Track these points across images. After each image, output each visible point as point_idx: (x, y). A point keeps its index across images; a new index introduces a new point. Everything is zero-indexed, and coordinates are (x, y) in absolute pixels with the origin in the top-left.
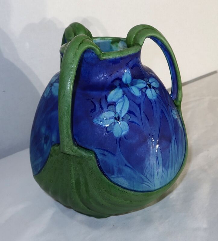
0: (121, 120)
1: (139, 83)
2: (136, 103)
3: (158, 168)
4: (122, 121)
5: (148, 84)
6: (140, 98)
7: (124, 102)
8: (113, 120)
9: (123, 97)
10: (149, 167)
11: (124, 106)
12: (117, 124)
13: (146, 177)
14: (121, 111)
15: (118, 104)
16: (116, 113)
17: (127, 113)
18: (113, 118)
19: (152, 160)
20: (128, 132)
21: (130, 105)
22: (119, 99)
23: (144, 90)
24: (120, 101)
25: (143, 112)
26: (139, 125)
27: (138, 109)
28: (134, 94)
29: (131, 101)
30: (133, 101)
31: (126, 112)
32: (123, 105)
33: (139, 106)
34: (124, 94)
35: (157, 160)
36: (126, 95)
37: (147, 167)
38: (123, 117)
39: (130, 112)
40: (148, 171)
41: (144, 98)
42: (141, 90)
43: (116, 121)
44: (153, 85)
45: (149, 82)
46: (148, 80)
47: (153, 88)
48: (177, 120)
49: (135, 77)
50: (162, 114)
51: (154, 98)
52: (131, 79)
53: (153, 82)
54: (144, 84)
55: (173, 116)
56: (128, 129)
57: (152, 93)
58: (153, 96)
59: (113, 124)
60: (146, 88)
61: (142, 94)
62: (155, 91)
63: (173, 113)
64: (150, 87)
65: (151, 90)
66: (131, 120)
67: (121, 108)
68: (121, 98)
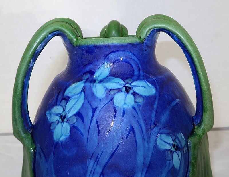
0: (65, 120)
1: (112, 82)
2: (91, 106)
4: (67, 122)
6: (100, 100)
7: (78, 100)
8: (59, 117)
9: (80, 94)
11: (76, 105)
12: (60, 124)
14: (71, 109)
15: (71, 101)
16: (64, 110)
17: (75, 115)
18: (60, 115)
20: (66, 139)
21: (83, 105)
22: (75, 95)
23: (112, 92)
24: (74, 97)
25: (96, 120)
26: (83, 136)
27: (91, 114)
28: (95, 93)
29: (86, 101)
30: (89, 102)
31: (75, 112)
32: (75, 103)
33: (94, 110)
34: (84, 90)
36: (84, 92)
38: (69, 118)
39: (79, 114)
41: (107, 102)
42: (108, 90)
43: (60, 120)
44: (136, 90)
45: (131, 84)
46: (132, 82)
47: (134, 94)
48: (167, 152)
49: (113, 75)
50: (129, 132)
51: (125, 107)
52: (107, 75)
53: (140, 87)
54: (120, 85)
55: (158, 143)
56: (69, 135)
57: (125, 100)
58: (125, 103)
59: (57, 123)
60: (119, 90)
61: (107, 96)
62: (135, 99)
63: (161, 140)
64: (127, 91)
65: (127, 95)
66: (75, 124)
67: (72, 106)
68: (78, 94)
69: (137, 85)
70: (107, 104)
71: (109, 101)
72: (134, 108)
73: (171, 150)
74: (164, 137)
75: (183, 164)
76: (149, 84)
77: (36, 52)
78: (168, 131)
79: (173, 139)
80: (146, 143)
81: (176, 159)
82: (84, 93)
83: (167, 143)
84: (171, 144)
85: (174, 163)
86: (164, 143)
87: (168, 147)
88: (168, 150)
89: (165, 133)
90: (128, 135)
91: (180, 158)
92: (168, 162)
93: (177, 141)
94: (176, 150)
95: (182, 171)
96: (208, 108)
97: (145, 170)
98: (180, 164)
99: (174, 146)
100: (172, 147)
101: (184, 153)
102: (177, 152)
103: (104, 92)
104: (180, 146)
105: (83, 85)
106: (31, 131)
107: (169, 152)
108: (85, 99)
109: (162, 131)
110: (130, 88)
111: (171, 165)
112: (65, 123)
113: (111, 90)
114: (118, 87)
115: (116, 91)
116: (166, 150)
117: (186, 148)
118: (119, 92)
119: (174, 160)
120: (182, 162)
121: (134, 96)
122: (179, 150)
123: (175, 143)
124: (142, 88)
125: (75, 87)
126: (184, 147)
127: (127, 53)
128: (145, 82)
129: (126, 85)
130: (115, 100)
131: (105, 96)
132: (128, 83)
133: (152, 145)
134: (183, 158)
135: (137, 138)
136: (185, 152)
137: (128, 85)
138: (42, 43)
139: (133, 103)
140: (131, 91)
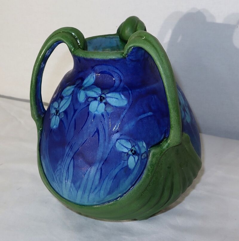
0: (58, 114)
1: (93, 91)
2: (74, 107)
3: (67, 179)
4: (58, 116)
5: (101, 97)
6: (80, 104)
7: (67, 101)
10: (59, 171)
12: (55, 116)
13: (56, 178)
14: (62, 107)
15: (64, 100)
16: (59, 107)
17: (63, 112)
18: (56, 110)
19: (63, 167)
20: (56, 128)
21: (69, 106)
22: (66, 96)
23: (90, 100)
25: (75, 119)
26: (65, 128)
27: (72, 113)
28: (78, 98)
30: (73, 104)
31: (64, 110)
32: (65, 103)
33: (75, 111)
35: (67, 170)
36: (72, 95)
37: (58, 170)
38: (60, 113)
39: (65, 112)
40: (58, 174)
41: (84, 107)
42: (87, 98)
43: (56, 114)
44: (109, 100)
45: (106, 95)
46: (107, 93)
47: (106, 103)
48: (123, 153)
49: (96, 84)
50: (95, 133)
51: (96, 113)
52: (91, 84)
53: (113, 98)
54: (97, 94)
55: (116, 146)
56: (58, 126)
57: (98, 107)
58: (97, 110)
59: (54, 114)
60: (95, 99)
61: (85, 102)
62: (105, 108)
63: (120, 143)
64: (101, 101)
65: (100, 104)
66: (63, 119)
67: (63, 104)
68: (68, 96)
69: (111, 96)
70: (84, 108)
71: (86, 106)
72: (103, 115)
73: (128, 154)
74: (123, 142)
75: (138, 166)
76: (123, 96)
77: (45, 56)
78: (129, 138)
79: (133, 145)
80: (106, 144)
81: (132, 162)
82: (72, 97)
83: (126, 147)
84: (129, 149)
85: (128, 164)
86: (122, 146)
87: (126, 150)
88: (125, 153)
89: (125, 139)
90: (94, 135)
91: (136, 161)
92: (123, 161)
93: (136, 147)
94: (133, 154)
95: (135, 172)
96: (173, 126)
97: (102, 163)
98: (135, 166)
99: (132, 151)
100: (129, 151)
101: (141, 158)
102: (134, 156)
103: (84, 98)
104: (138, 152)
105: (73, 89)
106: (43, 116)
107: (126, 154)
108: (71, 101)
109: (123, 137)
110: (104, 98)
111: (125, 165)
112: (57, 116)
113: (89, 97)
114: (96, 96)
115: (93, 99)
116: (123, 152)
117: (146, 155)
118: (94, 100)
119: (129, 161)
120: (137, 164)
121: (105, 105)
122: (137, 155)
123: (133, 148)
124: (115, 100)
125: (68, 90)
126: (143, 154)
127: (110, 67)
128: (120, 94)
129: (102, 95)
130: (90, 106)
131: (84, 101)
132: (103, 94)
133: (111, 146)
134: (139, 162)
135: (100, 138)
136: (143, 157)
137: (103, 96)
138: (49, 50)
139: (103, 111)
140: (104, 101)
